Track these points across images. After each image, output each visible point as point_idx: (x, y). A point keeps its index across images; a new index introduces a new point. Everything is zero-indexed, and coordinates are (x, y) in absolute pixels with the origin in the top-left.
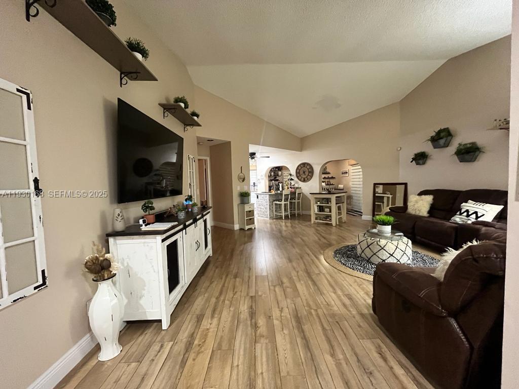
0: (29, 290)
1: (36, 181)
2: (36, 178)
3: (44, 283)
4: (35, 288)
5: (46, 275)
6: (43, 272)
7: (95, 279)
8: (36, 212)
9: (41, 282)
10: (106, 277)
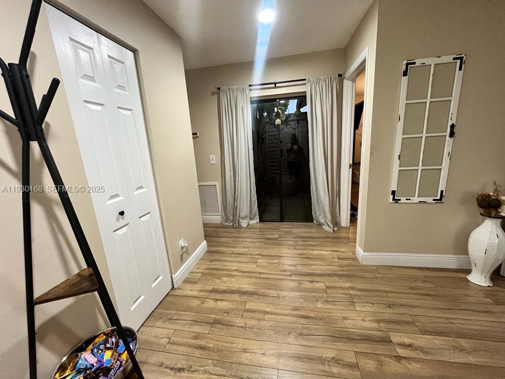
0: (430, 200)
1: (453, 126)
2: (453, 124)
3: (441, 199)
4: (434, 200)
5: (444, 194)
6: (442, 192)
7: (483, 213)
8: (447, 149)
9: (438, 198)
10: (493, 215)
